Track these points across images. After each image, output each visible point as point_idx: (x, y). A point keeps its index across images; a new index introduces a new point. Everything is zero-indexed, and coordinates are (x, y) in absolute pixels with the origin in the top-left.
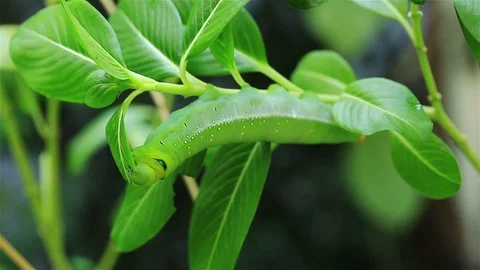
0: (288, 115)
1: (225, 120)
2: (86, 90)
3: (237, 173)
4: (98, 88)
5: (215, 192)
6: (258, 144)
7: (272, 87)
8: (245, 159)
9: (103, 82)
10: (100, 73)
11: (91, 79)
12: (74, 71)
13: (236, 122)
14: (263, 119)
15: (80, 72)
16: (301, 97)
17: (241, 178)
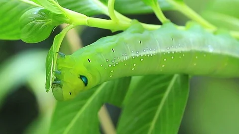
0: (205, 50)
1: (148, 53)
2: (21, 27)
3: (157, 102)
4: (33, 25)
5: (136, 119)
6: (176, 76)
7: (189, 24)
8: (163, 90)
9: (38, 19)
10: (35, 11)
11: (25, 17)
12: (8, 10)
13: (158, 55)
14: (182, 53)
15: (14, 11)
16: (215, 33)
17: (160, 107)
